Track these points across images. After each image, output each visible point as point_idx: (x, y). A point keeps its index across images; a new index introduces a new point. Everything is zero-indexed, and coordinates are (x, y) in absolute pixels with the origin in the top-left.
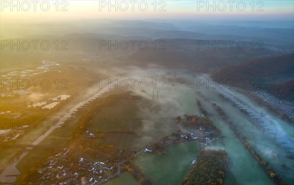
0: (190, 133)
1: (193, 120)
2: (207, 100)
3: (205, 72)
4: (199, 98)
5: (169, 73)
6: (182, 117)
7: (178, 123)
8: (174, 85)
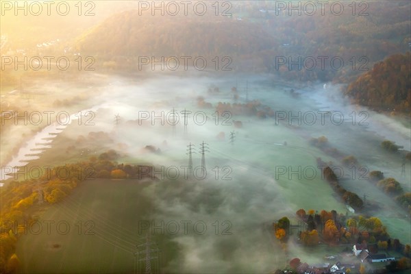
0: (327, 265)
1: (330, 225)
2: (351, 162)
3: (324, 79)
4: (327, 159)
5: (215, 90)
6: (293, 221)
7: (284, 239)
8: (238, 124)
